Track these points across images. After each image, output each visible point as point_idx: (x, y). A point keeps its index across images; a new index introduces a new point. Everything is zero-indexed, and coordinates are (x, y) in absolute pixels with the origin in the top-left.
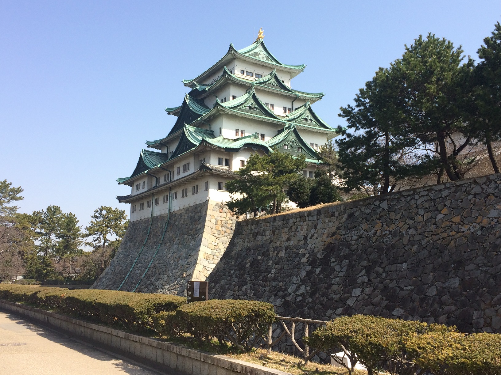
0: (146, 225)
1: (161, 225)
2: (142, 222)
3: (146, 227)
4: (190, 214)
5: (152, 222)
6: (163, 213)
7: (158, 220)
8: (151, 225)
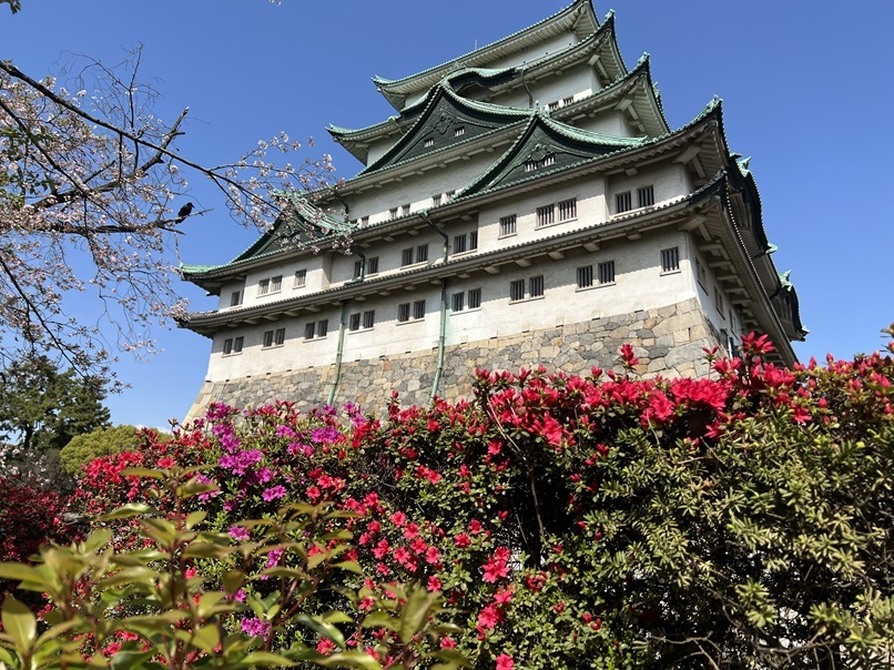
0: (304, 386)
1: (399, 382)
2: (275, 380)
3: (308, 391)
4: (578, 344)
5: (339, 377)
6: (394, 351)
7: (371, 372)
8: (336, 385)
